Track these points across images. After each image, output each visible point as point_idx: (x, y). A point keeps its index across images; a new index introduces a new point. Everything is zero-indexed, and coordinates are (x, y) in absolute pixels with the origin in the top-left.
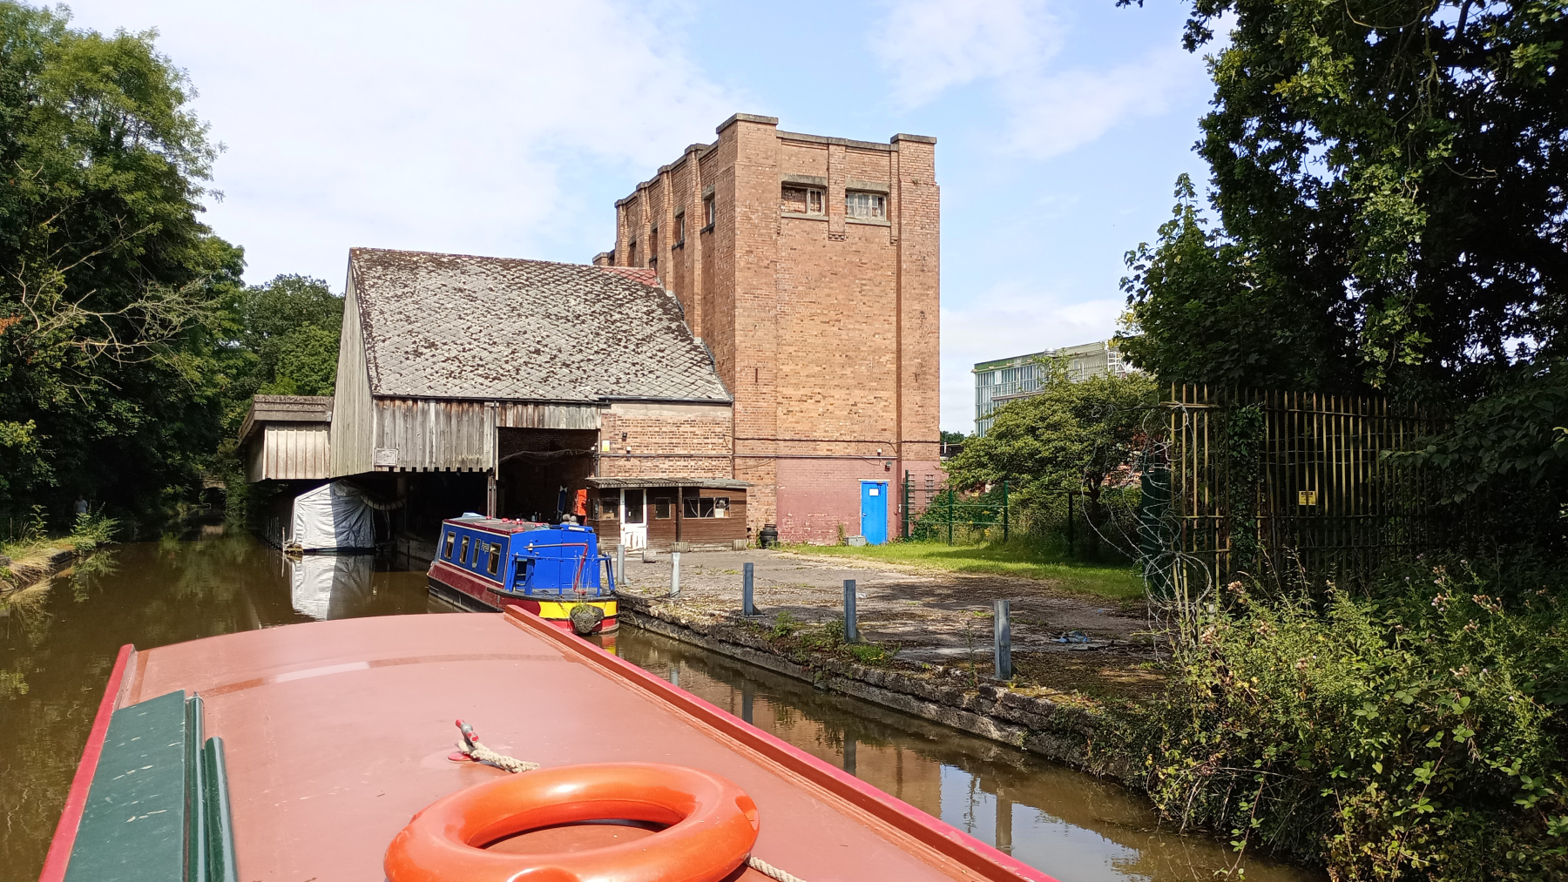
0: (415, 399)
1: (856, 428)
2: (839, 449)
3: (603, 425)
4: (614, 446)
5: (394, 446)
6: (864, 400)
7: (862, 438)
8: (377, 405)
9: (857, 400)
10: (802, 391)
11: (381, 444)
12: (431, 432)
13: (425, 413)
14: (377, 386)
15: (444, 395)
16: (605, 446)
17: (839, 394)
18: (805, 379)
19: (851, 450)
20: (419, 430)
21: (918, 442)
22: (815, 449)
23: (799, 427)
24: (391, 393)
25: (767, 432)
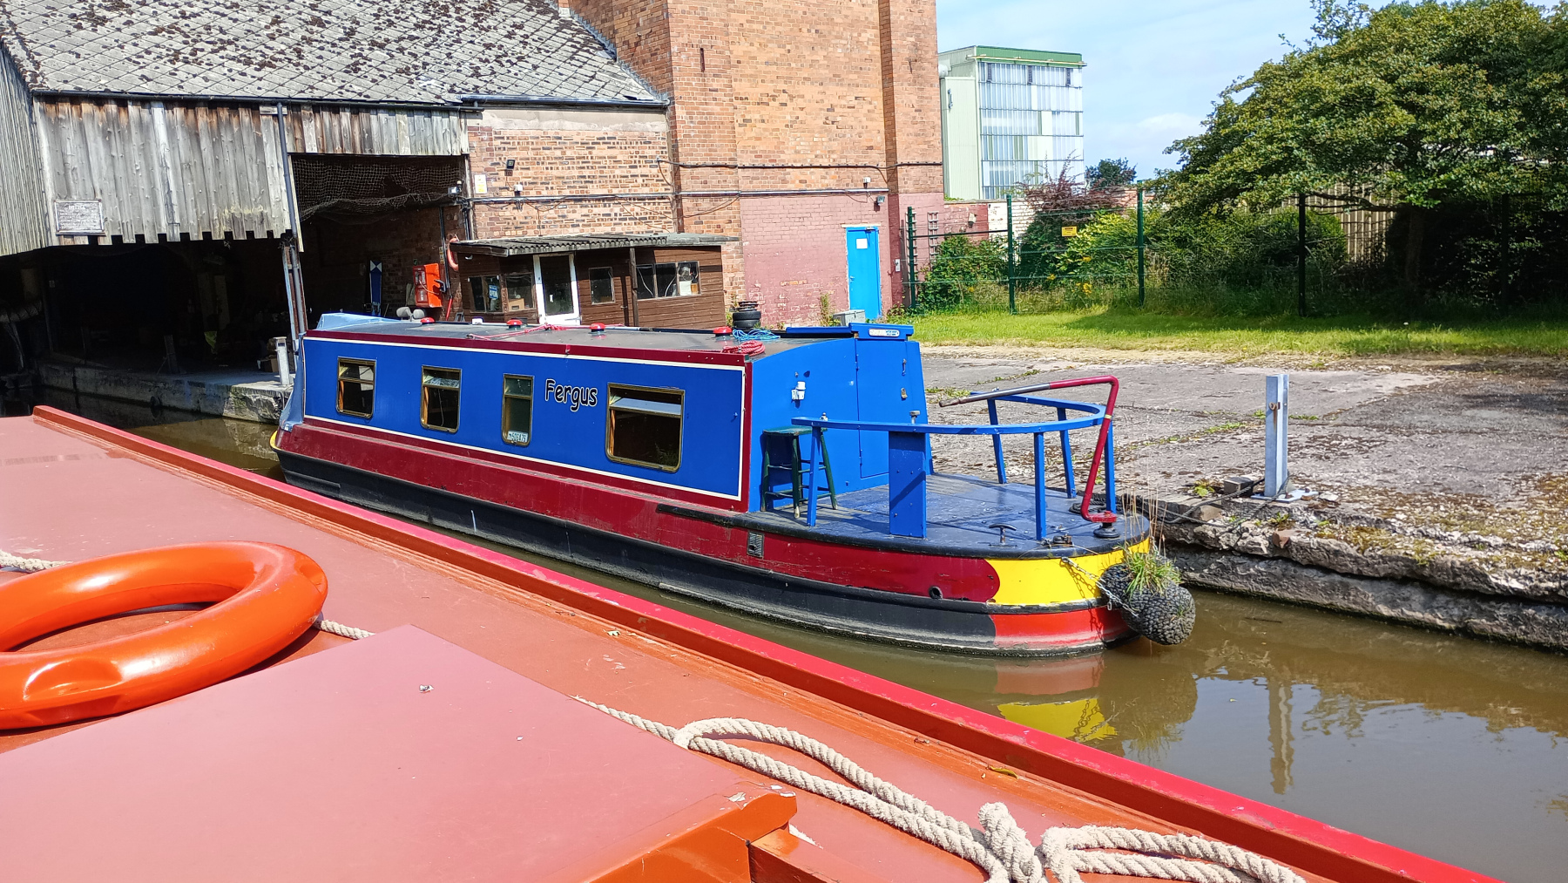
0: (122, 101)
1: (835, 145)
2: (816, 179)
3: (471, 147)
4: (494, 184)
5: (94, 196)
6: (843, 102)
7: (843, 162)
8: (43, 112)
9: (835, 101)
10: (761, 89)
11: (65, 192)
12: (163, 166)
13: (145, 128)
14: (35, 76)
15: (176, 91)
16: (479, 185)
17: (810, 91)
18: (763, 67)
19: (830, 180)
20: (138, 161)
21: (918, 164)
22: (784, 181)
23: (760, 147)
24: (69, 87)
25: (722, 156)
